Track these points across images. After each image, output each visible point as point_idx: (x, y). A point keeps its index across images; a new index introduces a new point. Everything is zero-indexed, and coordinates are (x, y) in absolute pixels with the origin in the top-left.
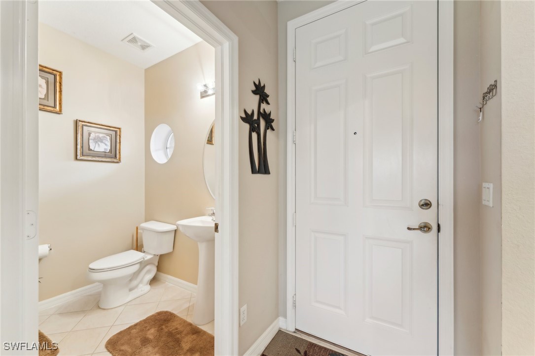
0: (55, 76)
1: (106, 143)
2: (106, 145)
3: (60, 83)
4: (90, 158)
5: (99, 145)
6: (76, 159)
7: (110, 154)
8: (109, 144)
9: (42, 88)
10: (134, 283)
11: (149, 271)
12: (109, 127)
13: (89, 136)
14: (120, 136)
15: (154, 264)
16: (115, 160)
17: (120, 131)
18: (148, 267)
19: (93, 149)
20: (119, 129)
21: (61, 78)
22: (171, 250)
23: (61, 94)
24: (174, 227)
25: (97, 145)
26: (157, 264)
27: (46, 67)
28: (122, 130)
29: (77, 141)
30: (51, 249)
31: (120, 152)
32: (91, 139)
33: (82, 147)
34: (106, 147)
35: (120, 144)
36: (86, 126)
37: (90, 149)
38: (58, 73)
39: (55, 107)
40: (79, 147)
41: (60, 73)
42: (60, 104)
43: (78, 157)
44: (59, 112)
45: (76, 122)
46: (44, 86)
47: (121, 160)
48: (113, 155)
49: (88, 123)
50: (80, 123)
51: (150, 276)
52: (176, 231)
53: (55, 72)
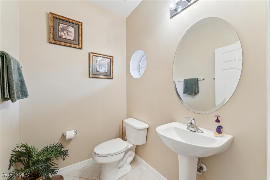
0: (79, 25)
1: (106, 66)
2: (105, 67)
3: (81, 30)
4: (97, 76)
5: (101, 68)
6: (90, 77)
7: (107, 73)
8: (107, 67)
9: (72, 33)
10: (121, 163)
11: (130, 155)
12: (107, 56)
13: (96, 62)
14: (113, 62)
15: (133, 150)
16: (110, 77)
17: (113, 59)
18: (130, 153)
19: (98, 71)
20: (112, 57)
21: (82, 26)
22: (145, 143)
23: (82, 36)
24: (146, 126)
25: (100, 68)
26: (134, 150)
27: (74, 20)
28: (114, 58)
29: (90, 65)
30: (76, 134)
31: (113, 72)
32: (97, 64)
33: (93, 69)
34: (105, 69)
35: (113, 67)
36: (95, 56)
37: (97, 71)
38: (80, 24)
39: (79, 45)
40: (91, 69)
41: (81, 23)
42: (81, 43)
43: (91, 76)
44: (81, 49)
45: (90, 54)
46: (73, 32)
47: (114, 77)
48: (109, 75)
49: (96, 54)
50: (91, 54)
51: (131, 159)
52: (148, 129)
53: (79, 23)
